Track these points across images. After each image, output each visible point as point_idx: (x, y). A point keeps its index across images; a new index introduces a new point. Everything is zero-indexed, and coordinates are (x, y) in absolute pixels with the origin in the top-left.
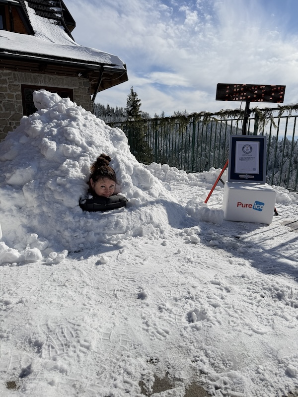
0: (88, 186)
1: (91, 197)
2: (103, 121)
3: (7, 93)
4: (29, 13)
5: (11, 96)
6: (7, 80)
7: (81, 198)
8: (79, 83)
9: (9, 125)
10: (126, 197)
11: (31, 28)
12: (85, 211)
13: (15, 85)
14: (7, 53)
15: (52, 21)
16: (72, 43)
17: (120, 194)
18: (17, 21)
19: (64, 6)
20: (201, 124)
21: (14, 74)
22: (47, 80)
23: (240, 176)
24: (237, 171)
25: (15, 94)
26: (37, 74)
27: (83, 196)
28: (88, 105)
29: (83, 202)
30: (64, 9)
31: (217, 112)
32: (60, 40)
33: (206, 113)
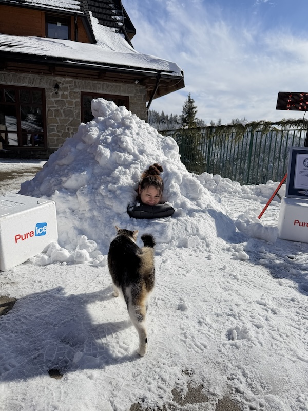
0: (136, 193)
1: (138, 205)
2: (156, 130)
3: (68, 99)
4: (92, 23)
5: (70, 103)
6: (69, 88)
7: (129, 206)
8: (136, 90)
9: (67, 131)
10: (172, 206)
11: (93, 36)
12: (132, 218)
13: (75, 93)
14: (70, 62)
15: (114, 29)
16: (131, 50)
17: (167, 203)
18: (81, 31)
19: (126, 15)
20: (259, 133)
21: (75, 82)
22: (105, 87)
23: (300, 192)
24: (296, 186)
25: (74, 101)
26: (96, 82)
27: (131, 203)
28: (143, 113)
29: (131, 209)
30: (125, 18)
31: (278, 121)
32: (120, 48)
33: (266, 123)
